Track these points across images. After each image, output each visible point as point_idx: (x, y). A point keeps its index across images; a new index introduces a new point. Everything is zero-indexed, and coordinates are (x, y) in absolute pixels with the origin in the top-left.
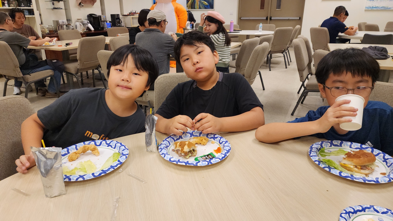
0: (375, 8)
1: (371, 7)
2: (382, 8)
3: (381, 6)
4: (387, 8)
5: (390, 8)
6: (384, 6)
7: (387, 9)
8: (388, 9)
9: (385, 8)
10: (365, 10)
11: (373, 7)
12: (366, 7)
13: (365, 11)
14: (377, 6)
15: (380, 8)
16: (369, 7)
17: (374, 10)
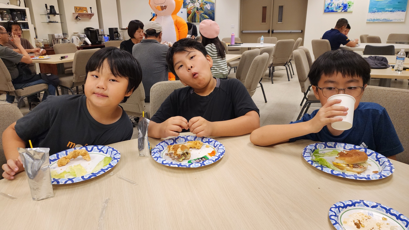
0: (376, 20)
1: (373, 20)
2: (383, 20)
3: (382, 19)
4: (388, 20)
5: (391, 20)
8: (389, 21)
9: (387, 20)
10: (367, 22)
11: (374, 20)
12: (367, 20)
13: (367, 24)
14: (378, 18)
16: (371, 19)
17: (375, 22)
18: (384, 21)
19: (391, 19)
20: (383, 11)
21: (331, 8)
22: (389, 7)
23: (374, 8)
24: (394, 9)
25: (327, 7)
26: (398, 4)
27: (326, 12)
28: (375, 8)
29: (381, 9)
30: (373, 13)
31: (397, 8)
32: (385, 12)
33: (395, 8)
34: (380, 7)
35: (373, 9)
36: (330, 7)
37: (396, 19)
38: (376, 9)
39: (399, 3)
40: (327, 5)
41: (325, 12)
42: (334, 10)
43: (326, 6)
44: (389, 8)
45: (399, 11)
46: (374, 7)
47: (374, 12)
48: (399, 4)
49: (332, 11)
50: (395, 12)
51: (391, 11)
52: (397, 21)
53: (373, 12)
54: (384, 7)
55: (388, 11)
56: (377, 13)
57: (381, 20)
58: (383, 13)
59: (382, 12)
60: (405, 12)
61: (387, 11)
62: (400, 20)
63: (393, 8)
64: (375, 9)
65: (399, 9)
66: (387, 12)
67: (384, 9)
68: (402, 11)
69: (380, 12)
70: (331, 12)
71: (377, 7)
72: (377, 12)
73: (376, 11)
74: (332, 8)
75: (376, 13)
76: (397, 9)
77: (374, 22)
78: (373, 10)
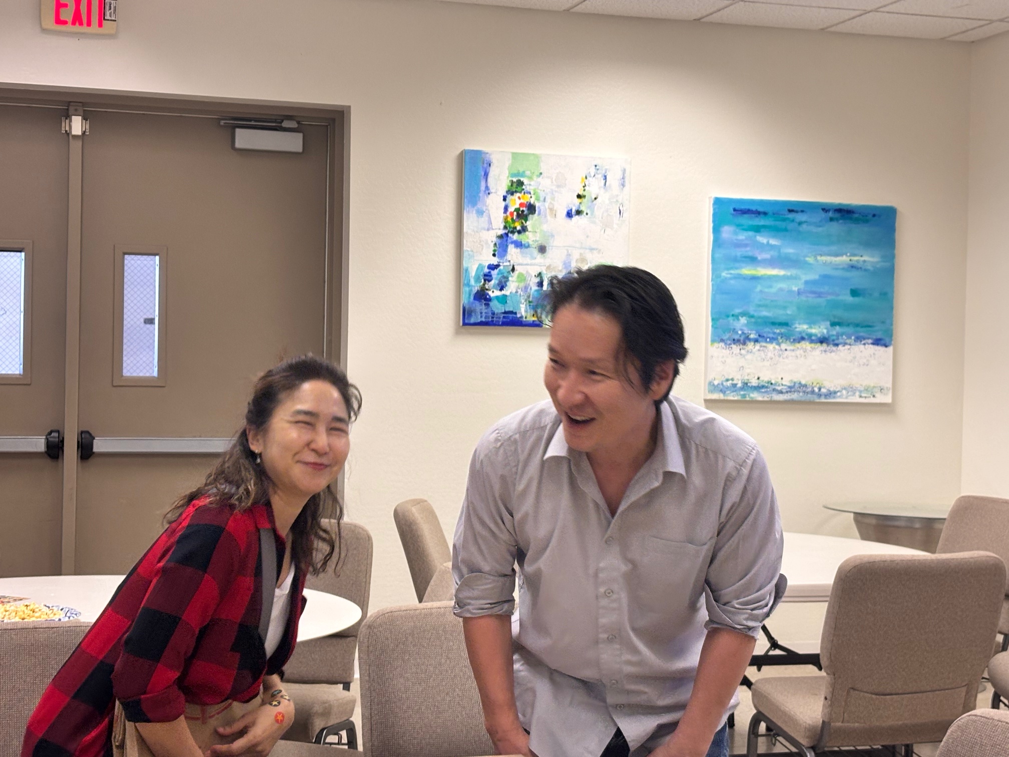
0: (758, 388)
1: (740, 385)
2: (791, 389)
3: (786, 382)
4: (816, 390)
5: (830, 394)
6: (803, 382)
7: (820, 395)
8: (823, 400)
9: (810, 389)
10: (706, 401)
11: (745, 385)
12: (711, 384)
14: (765, 378)
15: (781, 392)
16: (729, 383)
17: (754, 402)
18: (795, 396)
19: (829, 385)
20: (787, 337)
21: (503, 299)
22: (812, 315)
23: (736, 317)
24: (838, 328)
25: (476, 288)
26: (849, 299)
27: (472, 320)
28: (743, 314)
29: (773, 324)
30: (735, 348)
31: (848, 325)
32: (798, 345)
33: (839, 324)
34: (765, 313)
35: (731, 319)
36: (497, 293)
37: (851, 389)
38: (747, 325)
39: (854, 293)
40: (477, 279)
41: (465, 324)
42: (524, 311)
43: (468, 285)
44: (811, 323)
45: (859, 339)
46: (737, 311)
47: (739, 341)
48: (857, 300)
49: (511, 321)
50: (845, 344)
51: (822, 341)
52: (856, 399)
53: (735, 341)
54: (789, 312)
55: (810, 338)
56: (758, 346)
57: (779, 388)
58: (784, 346)
59: (779, 344)
60: (891, 349)
61: (803, 339)
62: (870, 391)
63: (833, 324)
64: (743, 320)
65: (862, 332)
66: (806, 345)
67: (785, 324)
68: (877, 342)
69: (772, 340)
70: (505, 324)
71: (751, 310)
72: (756, 341)
73: (752, 336)
74: (505, 296)
75: (750, 345)
76: (850, 330)
77: (748, 399)
78: (735, 331)
